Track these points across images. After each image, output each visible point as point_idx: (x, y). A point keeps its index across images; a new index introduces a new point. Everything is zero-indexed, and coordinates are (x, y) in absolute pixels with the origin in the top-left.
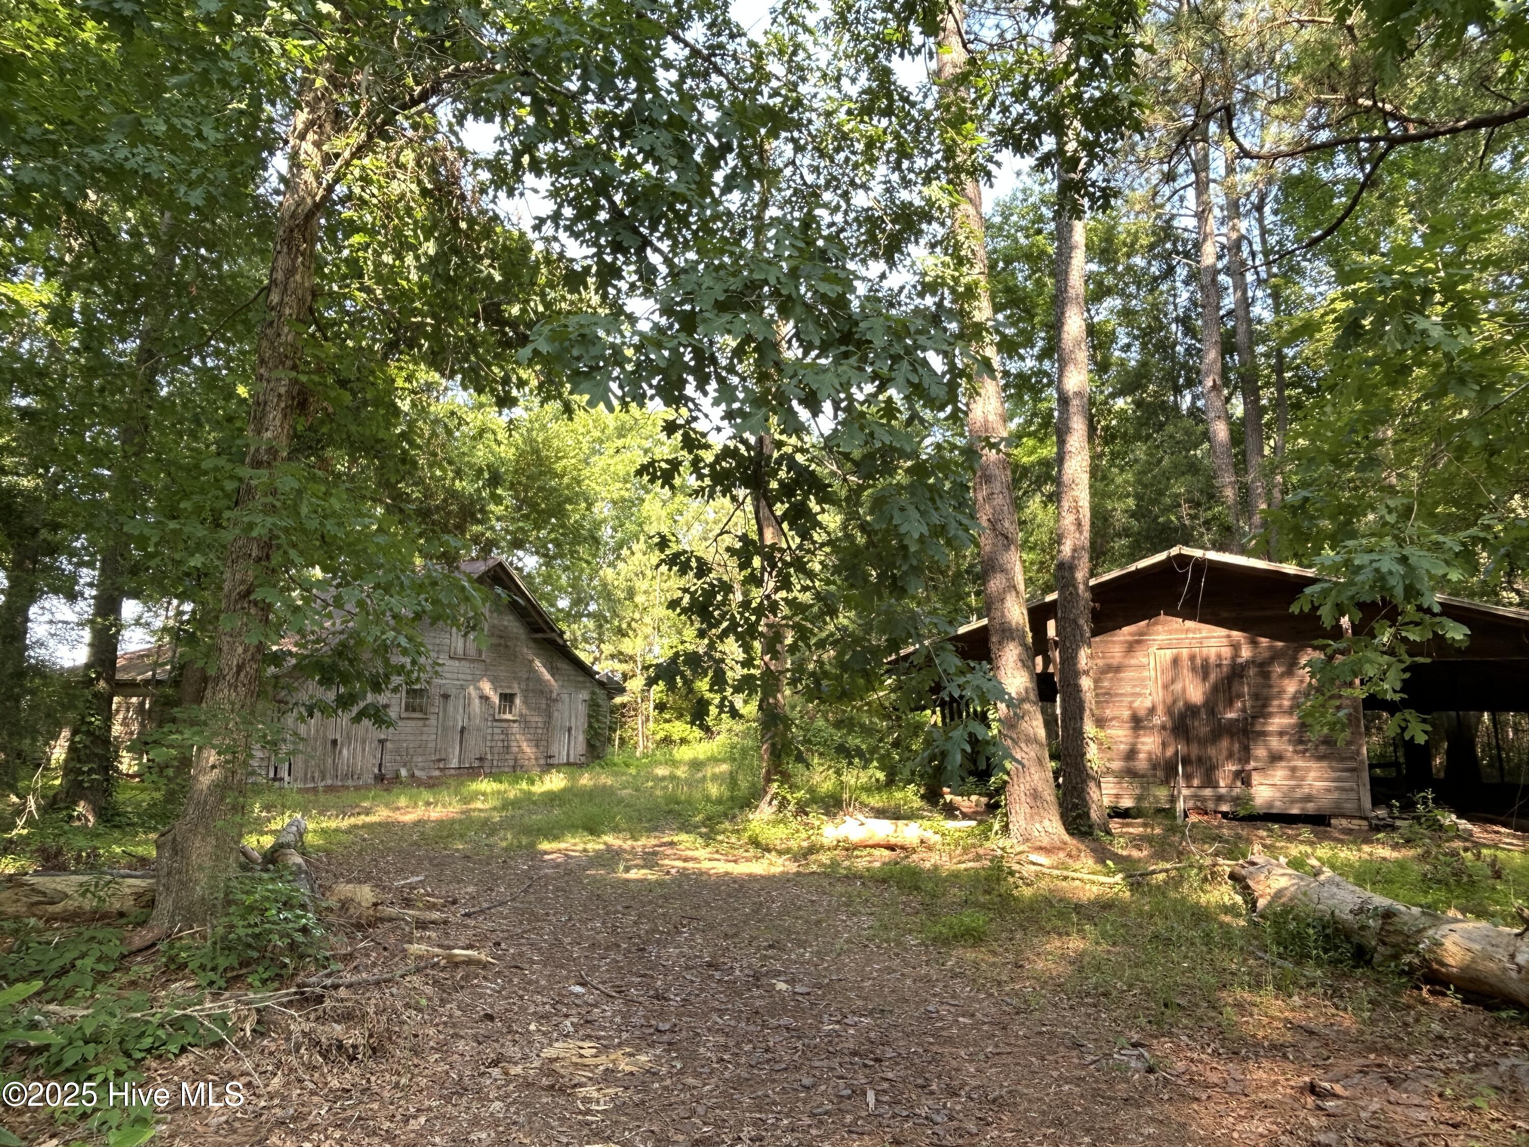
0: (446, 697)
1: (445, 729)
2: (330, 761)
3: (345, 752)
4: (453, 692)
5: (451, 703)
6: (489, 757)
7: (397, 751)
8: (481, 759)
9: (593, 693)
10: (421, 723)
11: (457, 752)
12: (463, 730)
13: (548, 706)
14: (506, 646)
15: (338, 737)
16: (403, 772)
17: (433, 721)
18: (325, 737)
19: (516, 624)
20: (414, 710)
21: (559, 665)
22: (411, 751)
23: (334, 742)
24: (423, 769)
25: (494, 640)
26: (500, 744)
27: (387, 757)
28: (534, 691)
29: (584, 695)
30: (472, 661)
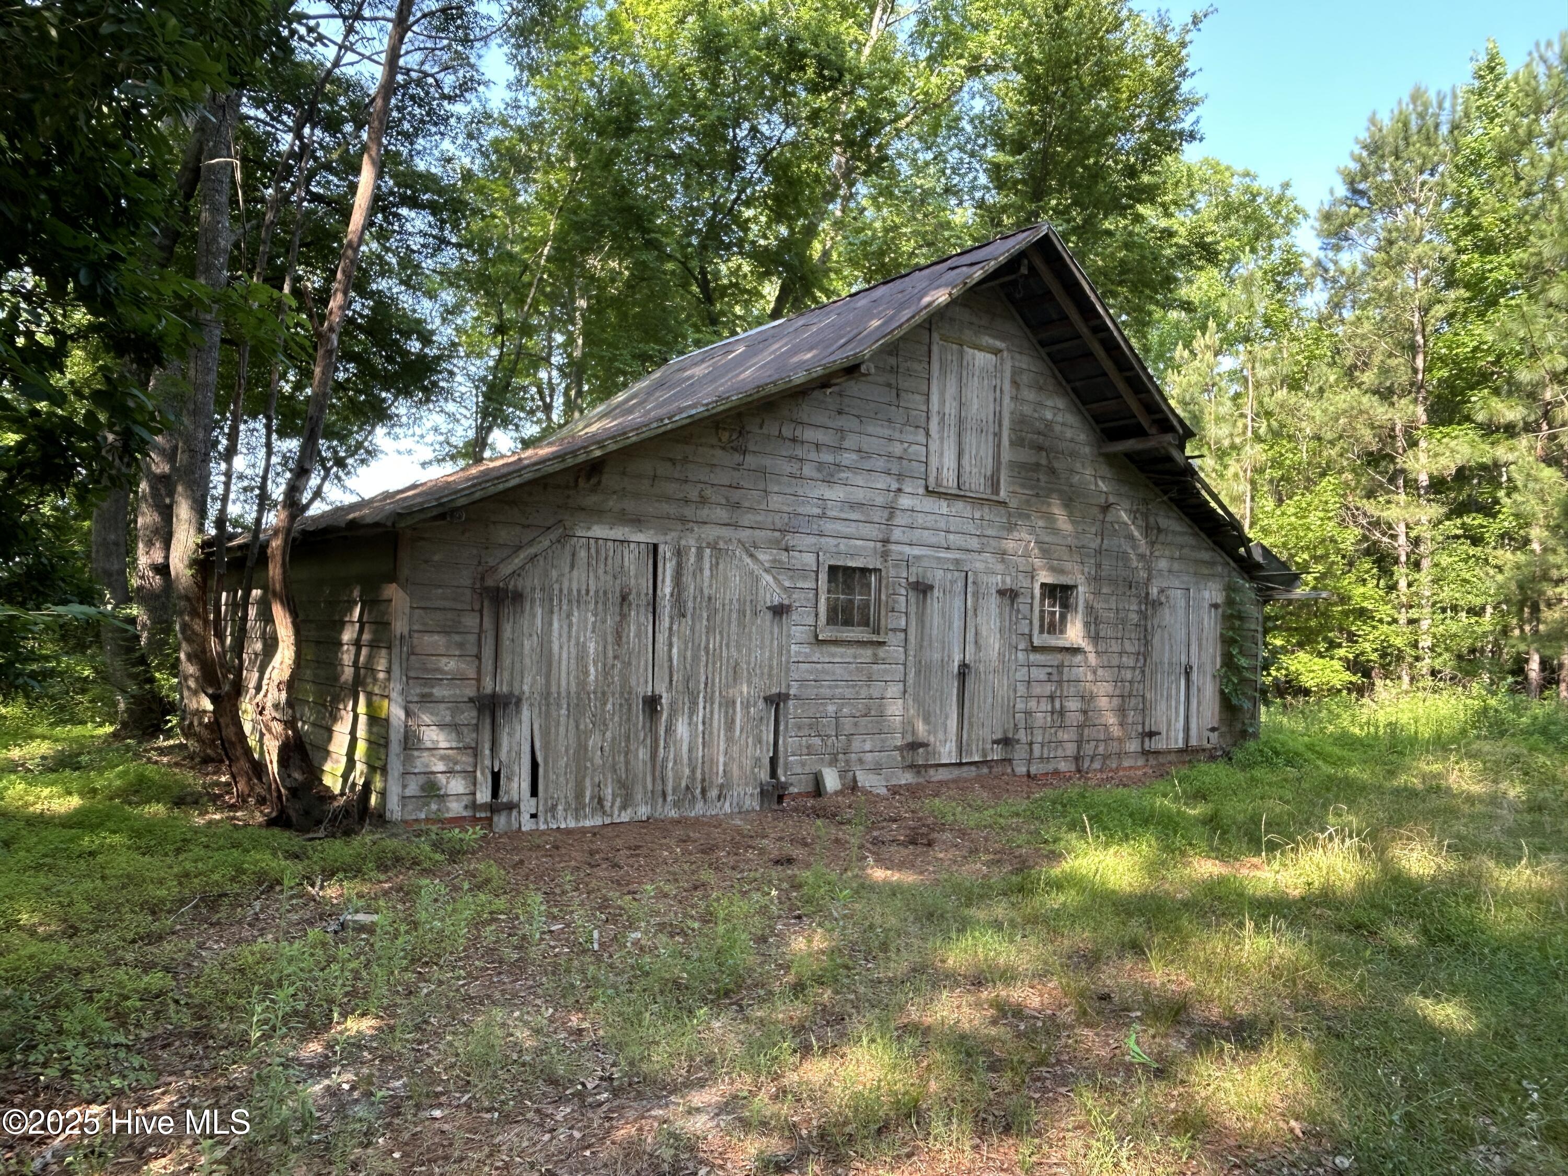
0: (922, 589)
1: (924, 669)
2: (643, 754)
3: (682, 729)
4: (937, 577)
5: (934, 604)
6: (1022, 735)
7: (815, 726)
8: (1006, 742)
9: (1230, 588)
10: (868, 653)
11: (953, 723)
12: (964, 671)
13: (1143, 615)
14: (1052, 471)
15: (661, 689)
16: (832, 781)
17: (894, 649)
18: (626, 692)
19: (1071, 419)
20: (848, 622)
21: (1164, 522)
22: (848, 725)
23: (652, 703)
24: (877, 769)
25: (1026, 455)
26: (1045, 706)
27: (789, 742)
28: (1113, 581)
29: (1213, 593)
30: (979, 502)
